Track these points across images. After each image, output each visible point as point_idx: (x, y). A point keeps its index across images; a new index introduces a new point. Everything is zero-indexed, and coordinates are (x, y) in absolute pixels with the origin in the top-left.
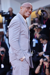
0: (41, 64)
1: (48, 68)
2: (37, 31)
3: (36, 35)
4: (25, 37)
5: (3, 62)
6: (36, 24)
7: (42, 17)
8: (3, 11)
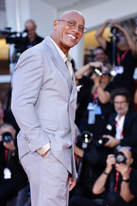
0: (108, 170)
1: (127, 181)
2: (100, 82)
3: (96, 93)
4: (57, 96)
5: (8, 163)
6: (97, 64)
7: (114, 46)
8: (10, 29)
